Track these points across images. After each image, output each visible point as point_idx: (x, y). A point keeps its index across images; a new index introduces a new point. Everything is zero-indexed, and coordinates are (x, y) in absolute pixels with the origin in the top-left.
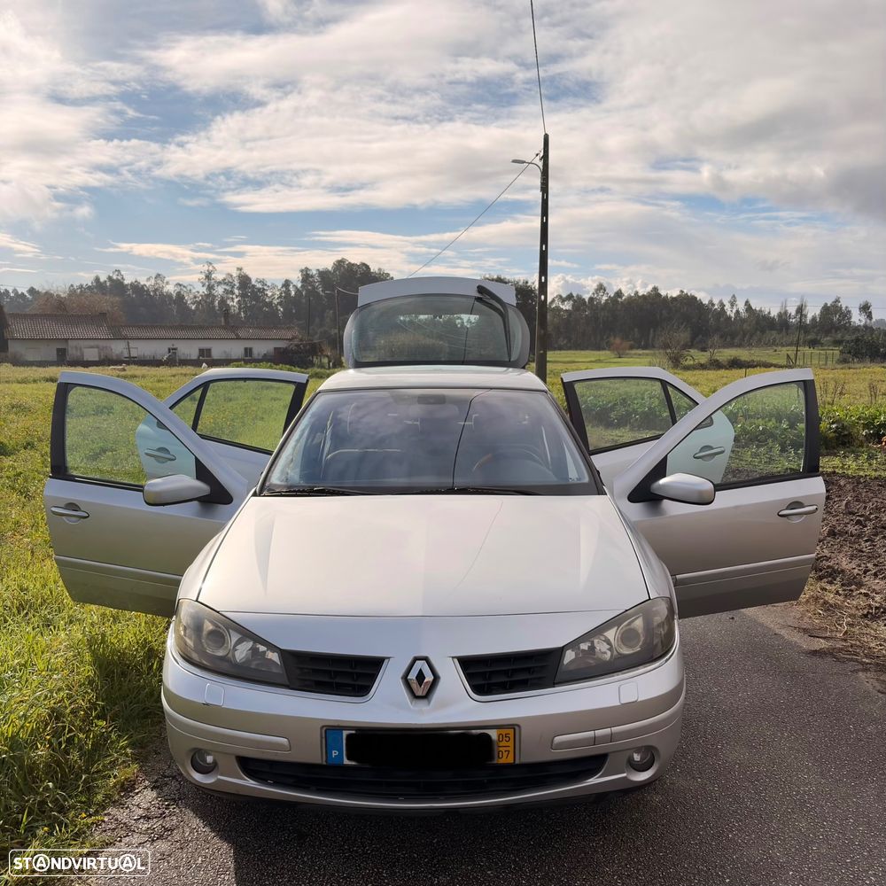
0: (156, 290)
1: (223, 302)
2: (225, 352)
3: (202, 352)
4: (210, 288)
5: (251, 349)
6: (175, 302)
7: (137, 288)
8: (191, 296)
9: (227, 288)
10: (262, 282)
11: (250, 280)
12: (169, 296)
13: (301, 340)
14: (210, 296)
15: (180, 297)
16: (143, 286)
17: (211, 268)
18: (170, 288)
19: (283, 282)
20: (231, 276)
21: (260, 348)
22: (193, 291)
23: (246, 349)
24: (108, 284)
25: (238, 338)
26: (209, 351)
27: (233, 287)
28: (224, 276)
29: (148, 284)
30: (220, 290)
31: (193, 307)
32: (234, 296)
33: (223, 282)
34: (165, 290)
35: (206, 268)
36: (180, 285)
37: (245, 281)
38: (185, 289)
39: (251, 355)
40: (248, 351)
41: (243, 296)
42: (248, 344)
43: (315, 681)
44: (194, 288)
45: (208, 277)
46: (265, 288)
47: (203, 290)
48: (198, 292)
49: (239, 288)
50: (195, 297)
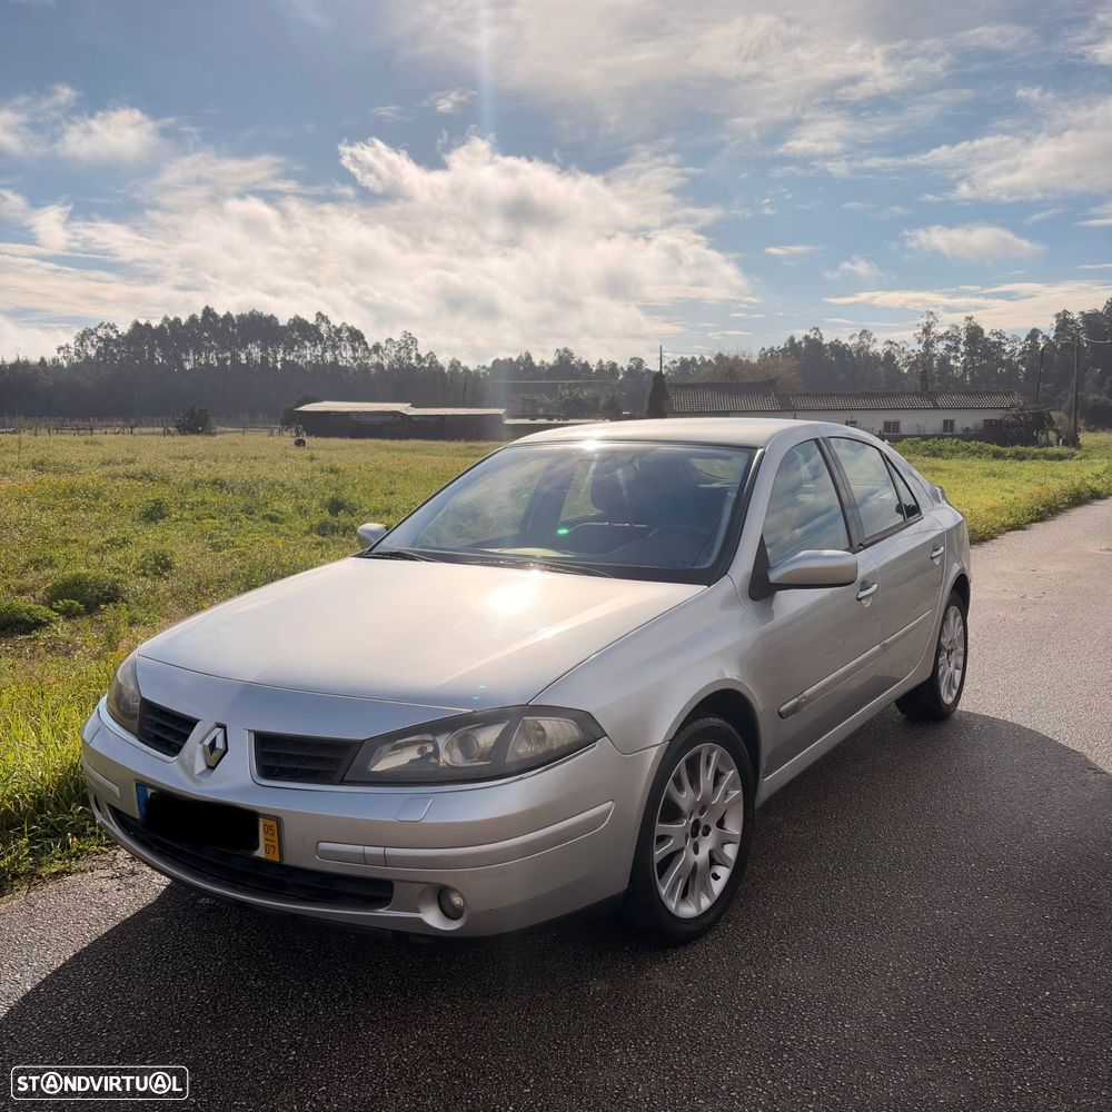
0: (860, 350)
1: (944, 361)
2: (917, 425)
3: (887, 425)
4: (928, 345)
5: (952, 422)
6: (882, 364)
7: (837, 348)
8: (904, 356)
9: (949, 343)
10: (1000, 334)
11: (982, 331)
12: (876, 356)
13: (1021, 409)
14: (927, 354)
15: (889, 356)
16: (844, 346)
17: (931, 320)
18: (879, 348)
19: (1028, 332)
20: (957, 328)
21: (966, 420)
22: (907, 350)
23: (945, 422)
24: (803, 345)
25: (936, 408)
26: (897, 424)
27: (958, 342)
28: (947, 329)
29: (850, 343)
30: (940, 348)
31: (906, 370)
32: (959, 354)
33: (946, 336)
34: (871, 350)
35: (924, 320)
36: (891, 343)
37: (975, 333)
38: (896, 348)
39: (952, 430)
40: (949, 425)
41: (970, 353)
42: (949, 416)
43: (156, 736)
44: (909, 346)
45: (926, 331)
46: (1003, 341)
47: (920, 347)
48: (913, 351)
49: (965, 344)
50: (909, 357)
